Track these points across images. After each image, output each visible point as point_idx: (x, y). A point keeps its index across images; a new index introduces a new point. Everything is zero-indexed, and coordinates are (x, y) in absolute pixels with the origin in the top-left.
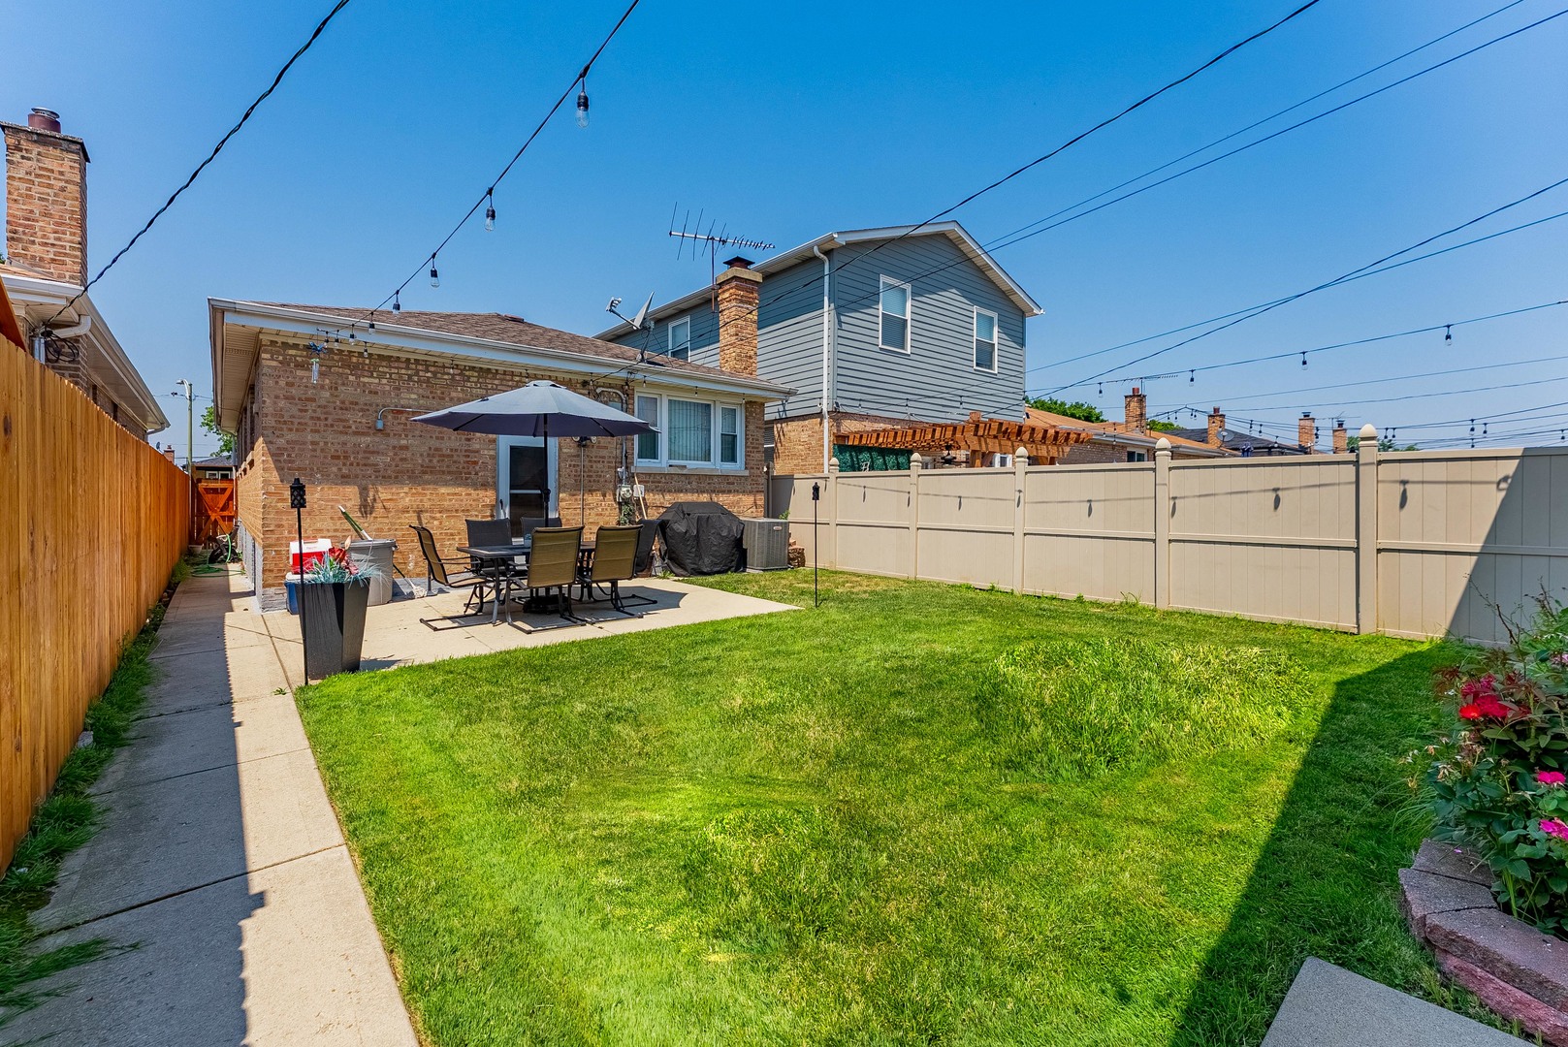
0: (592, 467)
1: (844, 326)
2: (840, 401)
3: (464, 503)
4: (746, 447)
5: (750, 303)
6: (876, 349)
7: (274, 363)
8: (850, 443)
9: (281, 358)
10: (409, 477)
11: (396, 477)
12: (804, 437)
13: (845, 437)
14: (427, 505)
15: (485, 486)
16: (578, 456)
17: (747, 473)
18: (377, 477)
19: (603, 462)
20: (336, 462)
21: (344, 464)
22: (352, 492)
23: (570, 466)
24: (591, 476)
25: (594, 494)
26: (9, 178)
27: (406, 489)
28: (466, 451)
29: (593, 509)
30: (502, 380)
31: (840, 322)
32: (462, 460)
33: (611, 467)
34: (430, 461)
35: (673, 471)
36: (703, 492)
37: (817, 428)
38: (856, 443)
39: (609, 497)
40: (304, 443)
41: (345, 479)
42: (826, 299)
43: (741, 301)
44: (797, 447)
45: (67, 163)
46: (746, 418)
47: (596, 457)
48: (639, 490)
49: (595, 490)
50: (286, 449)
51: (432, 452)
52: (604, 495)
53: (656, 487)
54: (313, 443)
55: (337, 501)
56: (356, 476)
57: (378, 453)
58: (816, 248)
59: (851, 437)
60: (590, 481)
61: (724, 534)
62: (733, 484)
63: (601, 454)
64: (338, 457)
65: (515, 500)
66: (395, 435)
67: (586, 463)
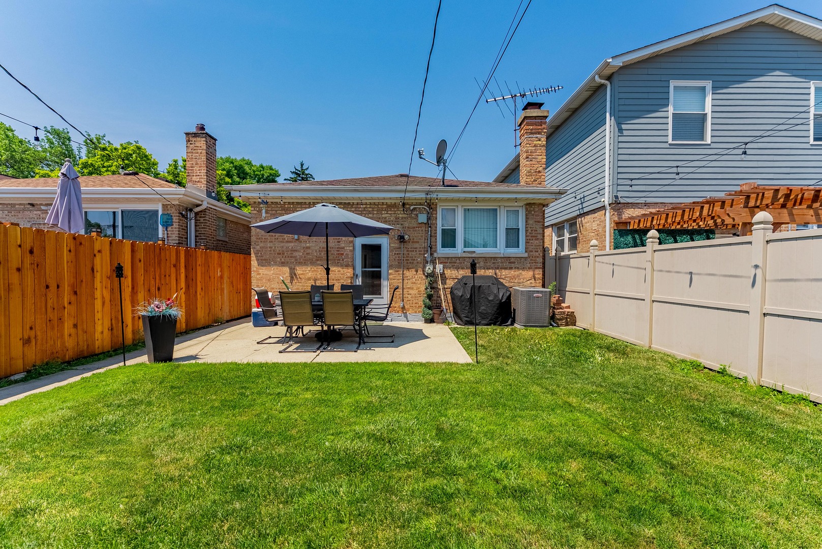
0: (408, 254)
1: (625, 133)
2: (620, 194)
3: (337, 276)
4: (526, 236)
5: (539, 133)
6: (666, 145)
7: (255, 212)
8: (631, 228)
9: (258, 209)
10: (311, 263)
11: (305, 263)
12: (595, 226)
13: (626, 223)
14: (319, 276)
15: (347, 266)
16: (400, 248)
17: (526, 255)
18: (296, 263)
19: (416, 251)
20: (280, 256)
21: (283, 257)
22: (286, 270)
23: (395, 254)
24: (408, 260)
25: (410, 270)
26: (187, 153)
27: (309, 269)
28: (337, 248)
29: (409, 279)
30: (355, 208)
31: (621, 130)
32: (336, 253)
33: (421, 254)
34: (320, 254)
35: (465, 255)
36: (488, 269)
37: (603, 218)
38: (636, 227)
39: (420, 272)
40: (267, 248)
41: (283, 264)
42: (608, 115)
43: (531, 133)
44: (590, 234)
45: (202, 142)
46: (526, 215)
47: (411, 248)
48: (439, 268)
49: (411, 268)
50: (260, 251)
51: (321, 249)
52: (417, 271)
53: (453, 266)
54: (270, 247)
55: (280, 274)
56: (288, 263)
57: (297, 251)
58: (597, 77)
59: (632, 223)
60: (408, 263)
61: (491, 298)
62: (515, 263)
63: (415, 246)
64: (280, 254)
65: (364, 274)
66: (304, 241)
67: (405, 252)
